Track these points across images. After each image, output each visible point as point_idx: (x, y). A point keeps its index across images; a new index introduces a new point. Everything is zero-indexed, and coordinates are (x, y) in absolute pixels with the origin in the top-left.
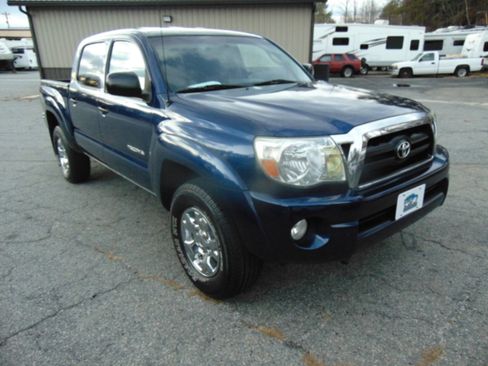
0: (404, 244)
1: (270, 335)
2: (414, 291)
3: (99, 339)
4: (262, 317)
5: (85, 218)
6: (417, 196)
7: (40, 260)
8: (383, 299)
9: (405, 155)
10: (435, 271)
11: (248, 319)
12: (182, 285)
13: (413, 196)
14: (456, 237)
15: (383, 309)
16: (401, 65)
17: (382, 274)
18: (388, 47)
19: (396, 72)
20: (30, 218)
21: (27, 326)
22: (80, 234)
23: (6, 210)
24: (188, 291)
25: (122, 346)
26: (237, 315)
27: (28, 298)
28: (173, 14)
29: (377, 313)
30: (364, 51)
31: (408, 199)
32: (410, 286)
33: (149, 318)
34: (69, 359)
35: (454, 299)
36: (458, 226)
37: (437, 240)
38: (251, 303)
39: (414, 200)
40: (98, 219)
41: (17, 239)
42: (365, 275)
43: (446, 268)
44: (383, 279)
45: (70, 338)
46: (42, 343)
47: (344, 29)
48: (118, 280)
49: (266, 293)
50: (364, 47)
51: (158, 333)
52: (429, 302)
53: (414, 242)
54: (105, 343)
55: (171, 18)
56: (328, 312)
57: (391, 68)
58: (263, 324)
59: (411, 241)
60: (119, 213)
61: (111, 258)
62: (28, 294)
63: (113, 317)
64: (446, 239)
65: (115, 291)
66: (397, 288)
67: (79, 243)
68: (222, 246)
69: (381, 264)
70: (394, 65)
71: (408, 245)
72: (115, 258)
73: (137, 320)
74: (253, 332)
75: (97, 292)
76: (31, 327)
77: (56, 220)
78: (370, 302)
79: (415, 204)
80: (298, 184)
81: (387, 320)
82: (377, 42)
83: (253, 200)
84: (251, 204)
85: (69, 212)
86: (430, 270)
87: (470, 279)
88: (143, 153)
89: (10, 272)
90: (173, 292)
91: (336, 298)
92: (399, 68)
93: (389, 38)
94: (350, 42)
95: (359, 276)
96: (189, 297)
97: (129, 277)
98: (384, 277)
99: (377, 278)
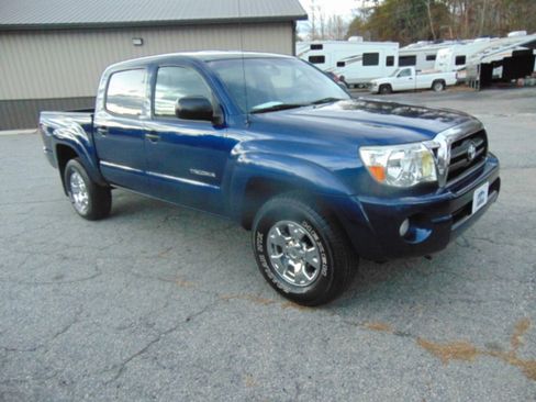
1: (378, 329)
2: (485, 279)
3: (218, 353)
4: (363, 316)
6: (484, 192)
7: (107, 295)
8: (461, 289)
10: (495, 262)
11: (351, 319)
12: (271, 299)
13: (482, 192)
14: (500, 233)
15: (465, 297)
16: (380, 82)
17: (451, 269)
18: (365, 64)
19: (376, 89)
20: (65, 258)
21: (136, 352)
22: (132, 267)
24: (279, 304)
25: (245, 355)
26: (337, 318)
27: (120, 329)
28: (143, 36)
29: (462, 301)
30: (341, 69)
31: (479, 195)
32: (479, 275)
33: (256, 330)
34: (200, 372)
35: (521, 282)
37: (484, 237)
38: (347, 305)
39: (483, 197)
40: (143, 252)
41: (67, 279)
42: (437, 272)
43: (503, 258)
44: (454, 274)
45: (189, 356)
46: (164, 363)
47: (319, 47)
48: (203, 303)
49: (355, 296)
50: (341, 64)
51: (273, 341)
52: (502, 286)
53: (466, 241)
54: (227, 356)
55: (142, 40)
56: (420, 305)
57: (370, 85)
58: (367, 321)
60: (162, 244)
61: (182, 285)
62: (117, 325)
63: (220, 334)
64: (492, 235)
65: (207, 313)
66: (469, 279)
67: (138, 276)
68: (326, 252)
69: (446, 262)
70: (373, 81)
71: (462, 245)
72: (186, 284)
73: (245, 333)
74: (361, 329)
75: (188, 315)
76: (142, 352)
77: (97, 257)
78: (451, 293)
79: (483, 200)
80: (399, 185)
81: (472, 305)
82: (353, 59)
83: (364, 204)
84: (361, 207)
85: (106, 248)
86: (490, 262)
87: (526, 265)
88: (213, 175)
89: (81, 309)
90: (266, 306)
91: (420, 293)
92: (378, 84)
93: (365, 55)
94: (326, 59)
95: (431, 273)
96: (284, 309)
97: (213, 299)
98: (453, 271)
99: (448, 274)
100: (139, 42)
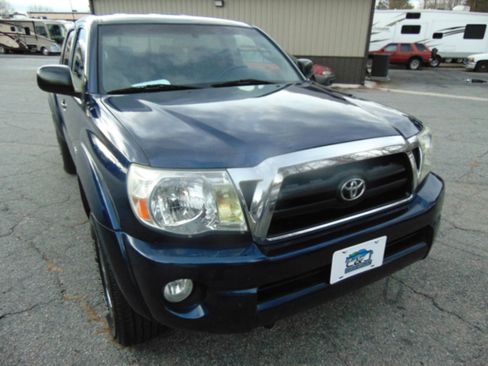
0: (385, 294)
5: (55, 216)
6: (371, 252)
9: (354, 197)
10: (408, 342)
12: (100, 315)
13: (363, 252)
14: (458, 293)
16: (478, 58)
17: (337, 336)
18: (466, 37)
19: (472, 65)
20: (6, 210)
22: (40, 233)
24: (101, 325)
30: (437, 41)
36: (468, 277)
37: (431, 294)
39: (367, 257)
40: (67, 218)
42: (315, 334)
43: (426, 339)
44: (334, 345)
47: (417, 16)
50: (438, 36)
55: (223, 3)
57: (466, 60)
59: (395, 291)
61: (50, 269)
65: (26, 314)
67: (32, 245)
69: (342, 322)
70: (470, 57)
71: (389, 297)
72: (55, 269)
75: (8, 312)
77: (29, 215)
79: (369, 262)
82: (454, 31)
85: (45, 206)
86: (403, 340)
90: (85, 323)
92: (476, 60)
93: (468, 26)
94: (422, 30)
95: (307, 334)
96: (98, 332)
97: (52, 297)
98: (337, 341)
99: (327, 342)
100: (220, 4)
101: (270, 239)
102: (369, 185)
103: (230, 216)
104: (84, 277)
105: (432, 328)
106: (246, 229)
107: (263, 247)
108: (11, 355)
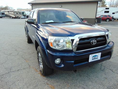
0: (101, 69)
1: (51, 88)
2: (97, 83)
3: (13, 81)
4: (52, 83)
5: (26, 51)
6: (98, 56)
7: (13, 60)
8: (86, 84)
9: (94, 44)
10: (106, 78)
11: (48, 82)
12: (38, 71)
13: (96, 56)
15: (85, 87)
17: (90, 76)
20: (16, 50)
21: (2, 75)
22: (23, 55)
23: (13, 48)
24: (39, 72)
25: (17, 83)
26: (46, 81)
27: (5, 68)
33: (26, 77)
34: (5, 84)
35: (107, 88)
37: (111, 69)
39: (97, 57)
40: (29, 52)
41: (11, 55)
42: (85, 76)
43: (110, 78)
44: (89, 78)
45: (8, 79)
46: (2, 79)
48: (25, 67)
51: (26, 82)
52: (99, 87)
53: (104, 69)
56: (69, 85)
58: (51, 85)
60: (34, 51)
61: (26, 62)
63: (19, 76)
65: (23, 70)
66: (92, 81)
67: (22, 57)
69: (91, 74)
72: (28, 62)
73: (23, 78)
74: (48, 86)
75: (19, 69)
77: (21, 51)
78: (82, 84)
82: (117, 12)
85: (24, 50)
86: (105, 78)
87: (116, 82)
89: (6, 62)
90: (35, 72)
91: (73, 81)
95: (83, 76)
96: (38, 74)
97: (28, 67)
98: (90, 77)
99: (88, 77)
100: (61, 6)
101: (77, 52)
102: (97, 42)
103: (69, 47)
104: (34, 64)
105: (112, 76)
106: (72, 49)
107: (75, 53)
108: (21, 77)
